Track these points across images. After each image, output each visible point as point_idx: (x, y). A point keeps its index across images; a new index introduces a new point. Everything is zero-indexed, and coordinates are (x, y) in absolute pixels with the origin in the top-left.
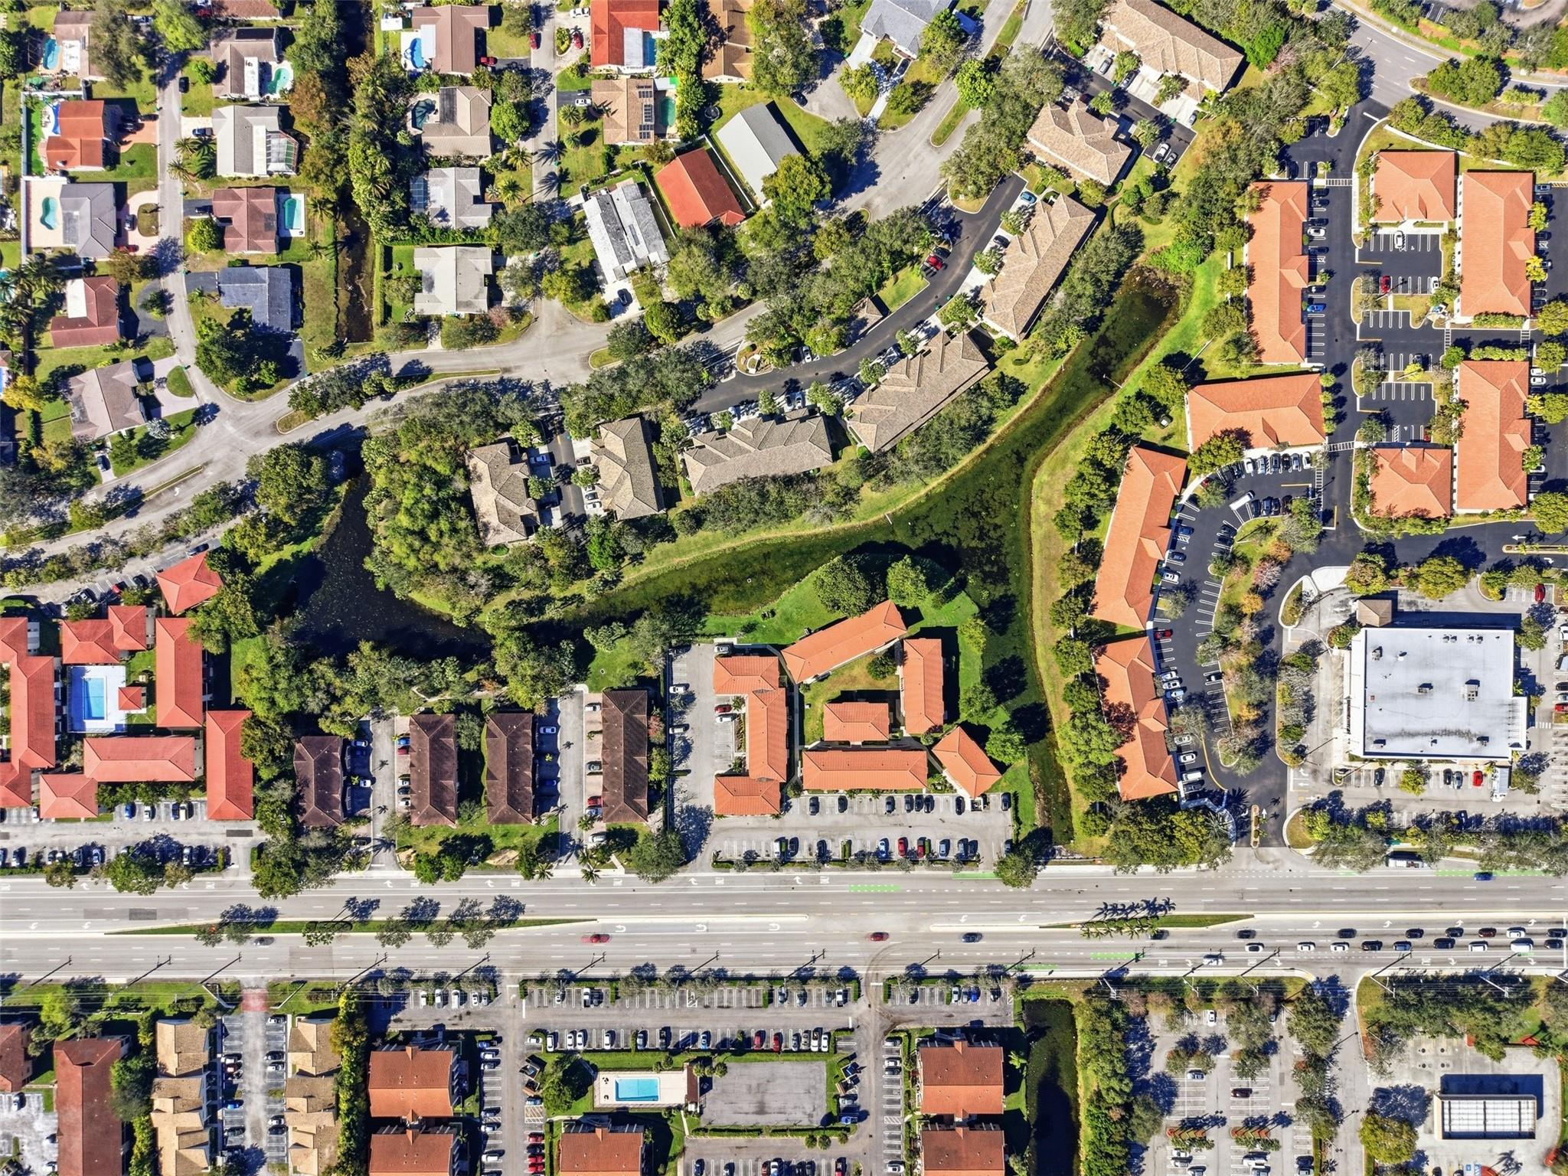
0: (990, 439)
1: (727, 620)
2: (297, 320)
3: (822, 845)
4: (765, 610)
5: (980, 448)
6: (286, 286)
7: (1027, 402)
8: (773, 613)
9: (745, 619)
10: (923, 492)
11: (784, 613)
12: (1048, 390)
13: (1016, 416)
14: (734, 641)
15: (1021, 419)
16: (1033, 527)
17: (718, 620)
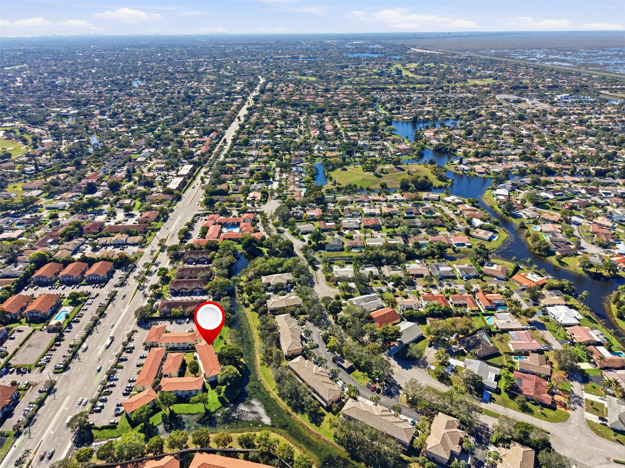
0: (294, 414)
2: (328, 251)
3: (126, 360)
5: (290, 410)
6: (337, 248)
7: (312, 427)
10: (271, 390)
12: (319, 437)
13: (306, 424)
15: (304, 426)
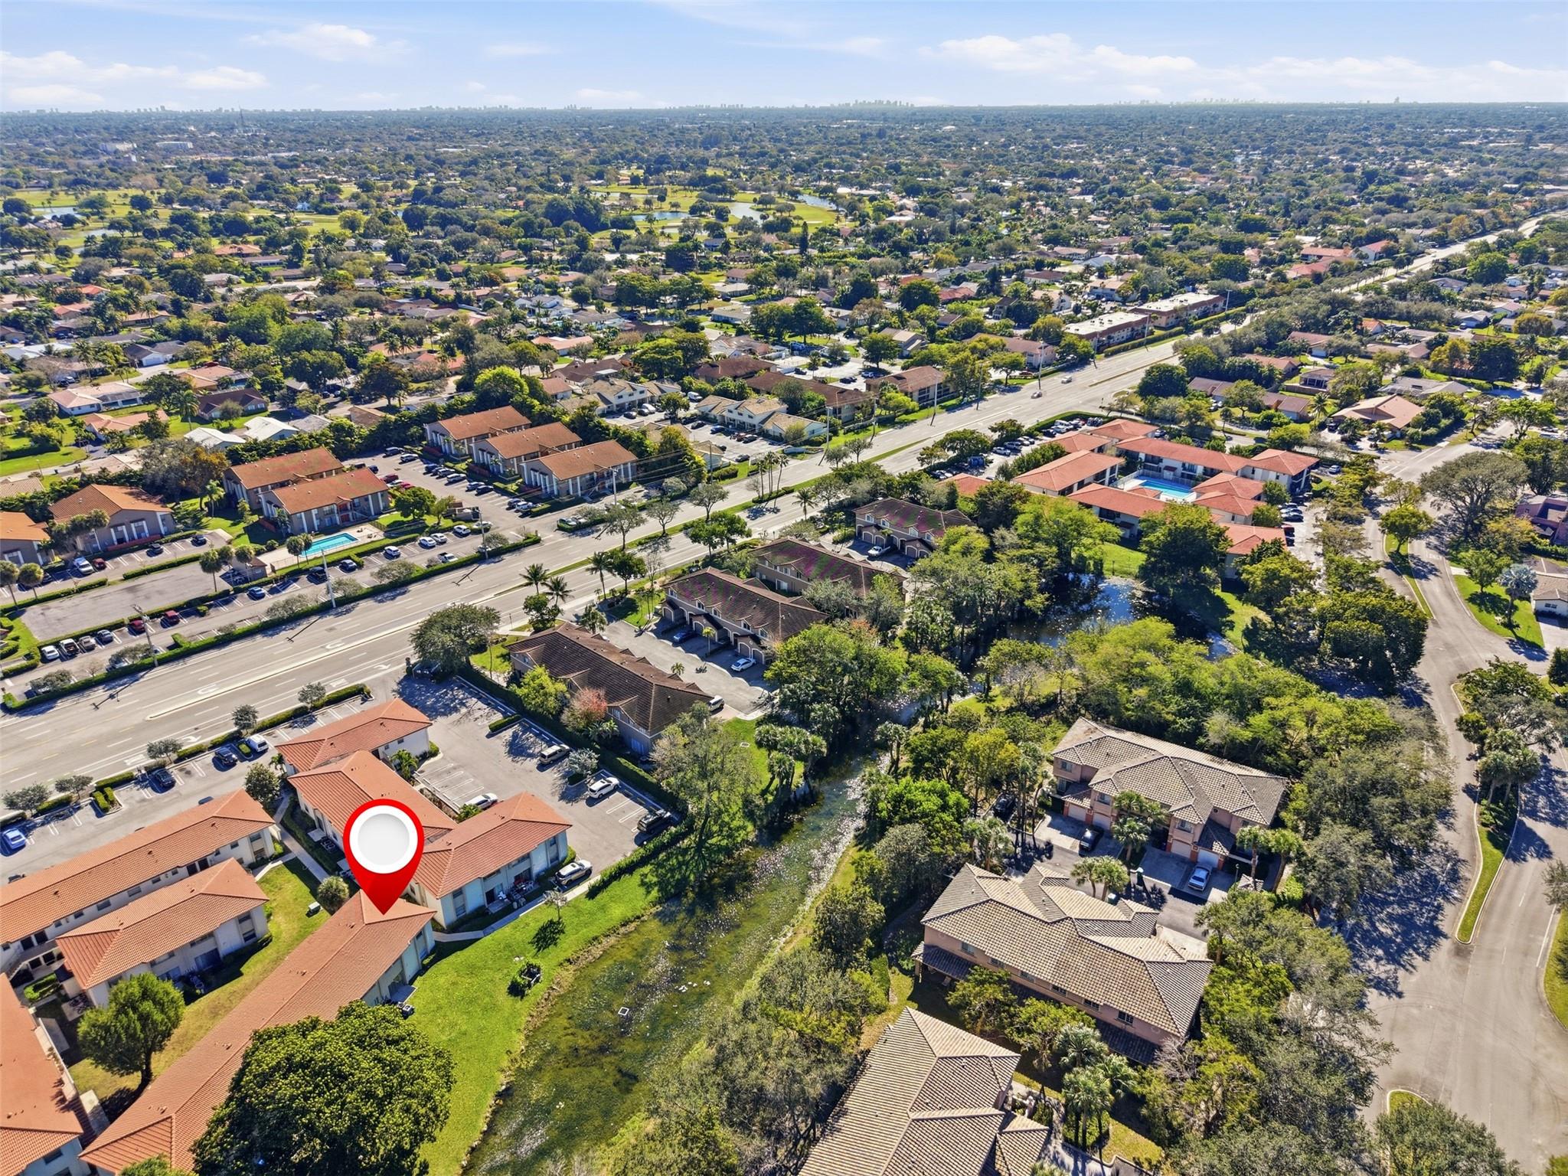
1: (607, 921)
8: (516, 993)
9: (569, 945)
11: (489, 1008)
14: (561, 898)
17: (625, 912)
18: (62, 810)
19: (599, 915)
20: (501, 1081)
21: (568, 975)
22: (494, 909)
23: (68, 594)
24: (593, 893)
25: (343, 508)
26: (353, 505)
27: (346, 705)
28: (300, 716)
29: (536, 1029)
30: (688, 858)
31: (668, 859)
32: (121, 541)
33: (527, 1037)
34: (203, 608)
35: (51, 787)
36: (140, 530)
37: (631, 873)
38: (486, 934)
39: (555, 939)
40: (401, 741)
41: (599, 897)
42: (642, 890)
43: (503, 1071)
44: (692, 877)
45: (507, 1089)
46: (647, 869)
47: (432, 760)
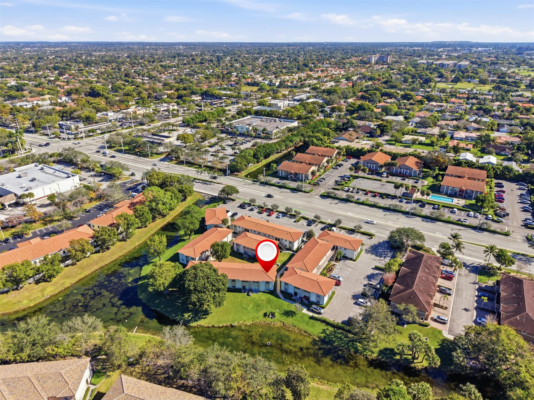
1: (303, 326)
3: (309, 225)
4: (268, 320)
8: (265, 315)
9: (289, 321)
11: (257, 311)
14: (305, 311)
16: (66, 286)
17: (310, 330)
18: (293, 216)
19: (305, 323)
20: (235, 324)
21: (279, 324)
22: (294, 298)
23: (371, 179)
24: (312, 318)
25: (461, 191)
26: (466, 192)
27: (364, 236)
28: (352, 231)
29: (255, 325)
30: (344, 339)
31: (340, 333)
32: (400, 173)
33: (252, 324)
34: (384, 197)
35: (294, 211)
36: (406, 172)
37: (326, 325)
38: (283, 300)
39: (289, 316)
40: (345, 249)
41: (311, 320)
42: (321, 331)
43: (239, 323)
44: (336, 344)
45: (234, 326)
46: (331, 329)
47: (352, 262)
